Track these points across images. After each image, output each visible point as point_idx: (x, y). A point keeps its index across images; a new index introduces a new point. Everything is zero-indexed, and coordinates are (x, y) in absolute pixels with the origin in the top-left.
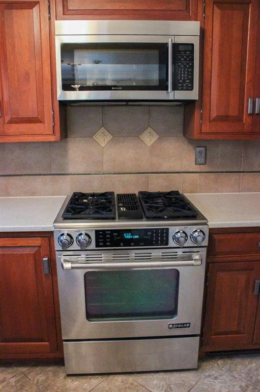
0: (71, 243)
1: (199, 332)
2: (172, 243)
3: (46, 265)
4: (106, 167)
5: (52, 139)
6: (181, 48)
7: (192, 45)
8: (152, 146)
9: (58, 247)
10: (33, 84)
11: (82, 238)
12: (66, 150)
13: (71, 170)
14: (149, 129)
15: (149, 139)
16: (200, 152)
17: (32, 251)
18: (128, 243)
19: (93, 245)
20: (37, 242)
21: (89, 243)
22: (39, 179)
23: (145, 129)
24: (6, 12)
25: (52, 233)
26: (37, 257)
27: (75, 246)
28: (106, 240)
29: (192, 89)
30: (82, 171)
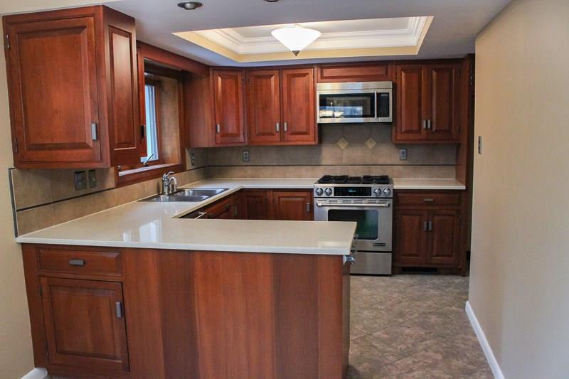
0: (322, 193)
1: (391, 250)
2: (373, 195)
3: (308, 207)
4: (344, 161)
5: (313, 143)
6: (382, 95)
7: (388, 94)
8: (372, 149)
9: (315, 195)
10: (304, 116)
11: (328, 191)
12: (320, 151)
13: (323, 163)
14: (370, 139)
15: (371, 145)
16: (403, 153)
17: (302, 199)
18: (350, 194)
19: (332, 195)
20: (304, 194)
21: (331, 193)
22: (304, 168)
23: (368, 139)
24: (292, 79)
25: (313, 189)
26: (304, 203)
27: (324, 195)
28: (339, 192)
29: (388, 116)
30: (330, 163)
